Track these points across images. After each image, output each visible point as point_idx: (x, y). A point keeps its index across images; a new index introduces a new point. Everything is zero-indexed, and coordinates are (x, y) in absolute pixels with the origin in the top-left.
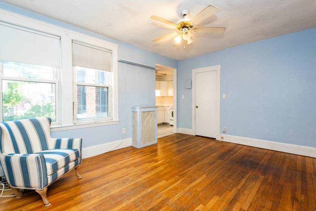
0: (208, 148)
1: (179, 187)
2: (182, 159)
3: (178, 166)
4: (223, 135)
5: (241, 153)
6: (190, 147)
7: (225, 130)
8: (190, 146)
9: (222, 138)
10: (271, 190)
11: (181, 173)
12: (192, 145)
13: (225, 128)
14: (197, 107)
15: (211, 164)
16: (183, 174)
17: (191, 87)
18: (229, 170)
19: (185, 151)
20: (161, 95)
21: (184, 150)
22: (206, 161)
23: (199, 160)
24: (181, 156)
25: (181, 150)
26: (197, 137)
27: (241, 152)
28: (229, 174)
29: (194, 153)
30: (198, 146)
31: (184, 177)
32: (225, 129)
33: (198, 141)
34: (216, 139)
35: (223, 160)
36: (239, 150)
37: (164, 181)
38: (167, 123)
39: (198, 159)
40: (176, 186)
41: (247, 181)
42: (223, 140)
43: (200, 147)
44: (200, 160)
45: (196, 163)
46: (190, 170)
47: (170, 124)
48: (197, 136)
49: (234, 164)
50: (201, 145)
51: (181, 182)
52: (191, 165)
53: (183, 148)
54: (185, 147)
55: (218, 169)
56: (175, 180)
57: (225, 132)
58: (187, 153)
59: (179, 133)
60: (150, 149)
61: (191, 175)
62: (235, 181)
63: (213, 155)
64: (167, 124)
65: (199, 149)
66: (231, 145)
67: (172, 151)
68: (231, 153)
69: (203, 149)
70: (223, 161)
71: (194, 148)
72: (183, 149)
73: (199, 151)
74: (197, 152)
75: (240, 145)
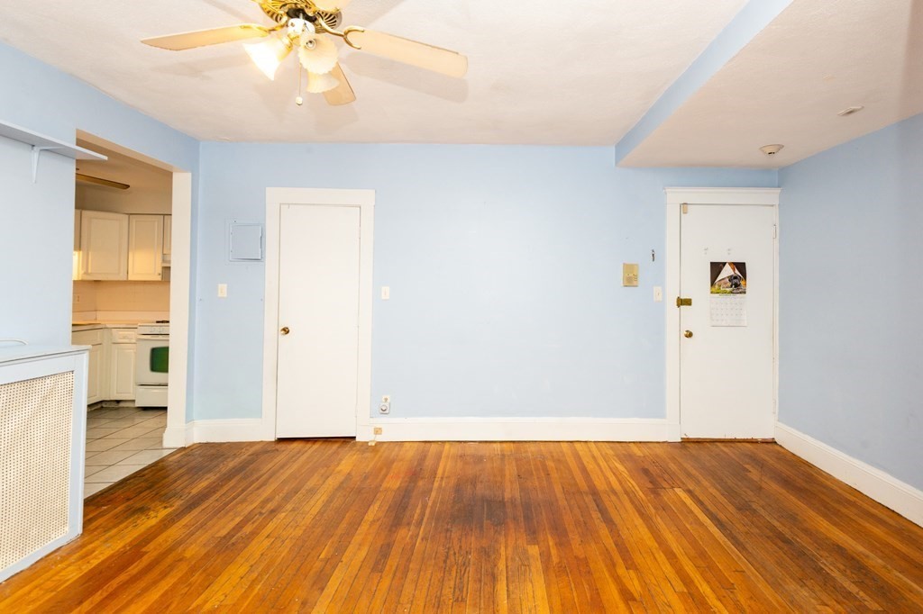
0: (340, 487)
2: (251, 587)
4: (381, 421)
5: (446, 474)
6: (270, 506)
7: (387, 404)
8: (267, 500)
9: (378, 431)
10: (575, 594)
12: (275, 492)
13: (388, 397)
14: (288, 332)
15: (379, 560)
17: (263, 253)
18: (445, 562)
19: (254, 534)
20: (86, 273)
21: (248, 529)
22: (358, 553)
23: (327, 561)
24: (242, 571)
25: (230, 535)
26: (282, 446)
27: (444, 472)
28: (452, 583)
29: (299, 532)
30: (303, 491)
32: (386, 399)
33: (295, 466)
34: (357, 439)
35: (409, 524)
36: (438, 464)
38: (118, 402)
39: (322, 556)
41: (511, 588)
42: (380, 438)
43: (313, 491)
44: (333, 561)
45: (321, 581)
47: (137, 405)
48: (281, 440)
49: (447, 530)
50: (310, 484)
52: (304, 604)
53: (238, 520)
54: (246, 512)
55: (410, 575)
57: (387, 412)
58: (267, 543)
59: (197, 440)
60: (33, 595)
62: (482, 605)
63: (370, 516)
64: (121, 405)
65: (312, 502)
66: (410, 453)
67: (188, 554)
68: (421, 483)
69: (324, 498)
70: (412, 527)
71: (289, 507)
72: (239, 527)
73: (315, 511)
74: (308, 520)
75: (433, 445)
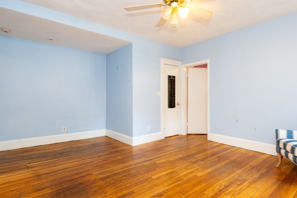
1: (183, 170)
3: (183, 195)
11: (179, 182)
16: (177, 181)
31: (177, 178)
37: (199, 176)
40: (187, 170)
46: (167, 186)
51: (181, 173)
56: (187, 176)
61: (169, 179)
